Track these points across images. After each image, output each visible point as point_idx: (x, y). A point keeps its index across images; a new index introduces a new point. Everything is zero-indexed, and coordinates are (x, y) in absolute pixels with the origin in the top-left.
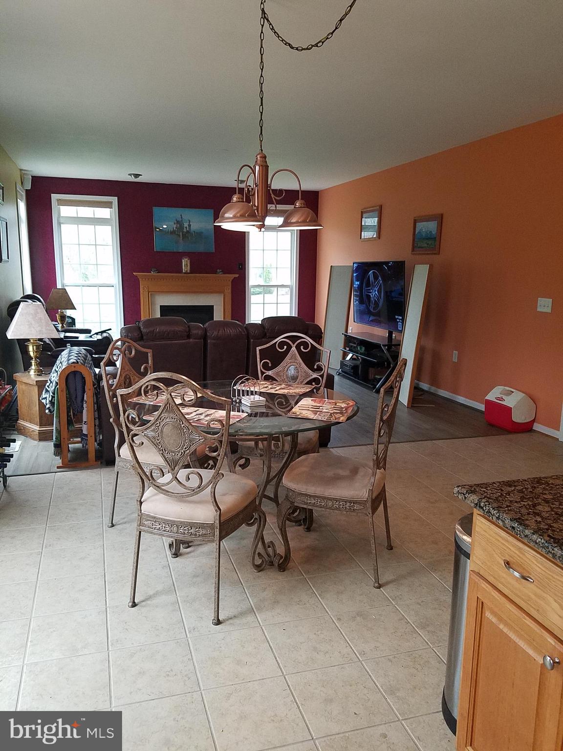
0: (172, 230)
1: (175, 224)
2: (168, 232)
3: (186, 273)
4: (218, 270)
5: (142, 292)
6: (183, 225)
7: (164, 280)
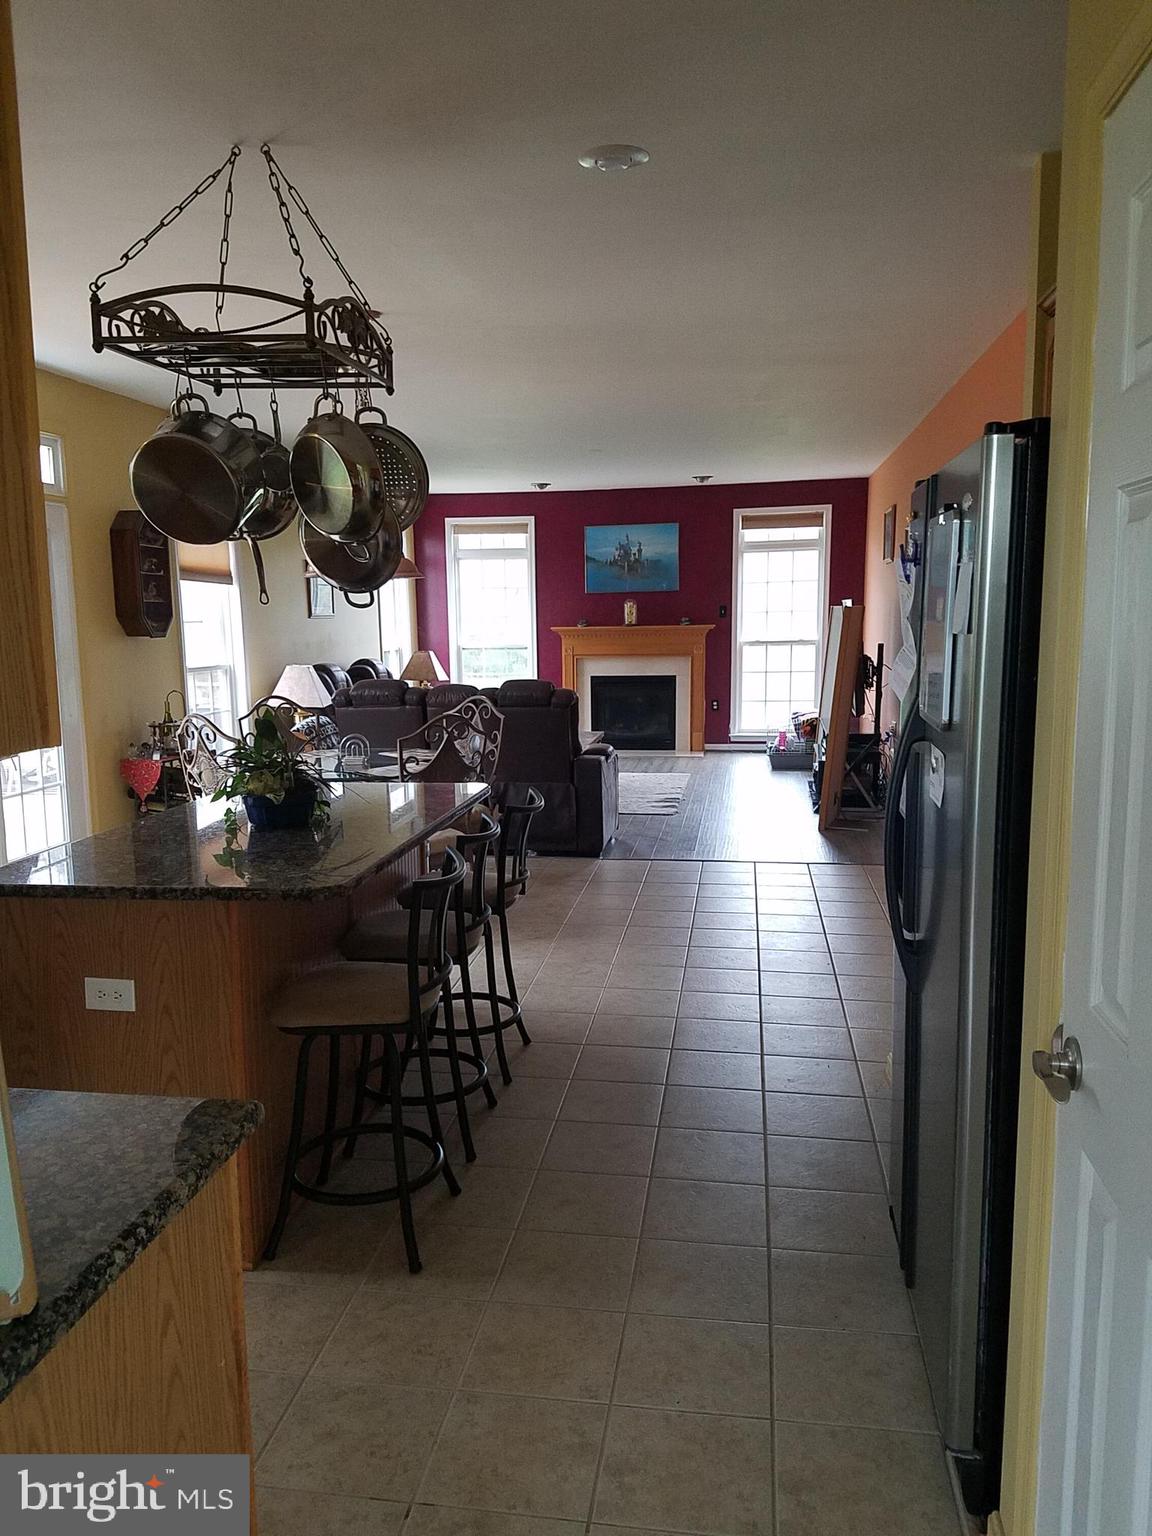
2: (607, 563)
3: (630, 625)
4: (683, 619)
5: (564, 656)
7: (597, 636)
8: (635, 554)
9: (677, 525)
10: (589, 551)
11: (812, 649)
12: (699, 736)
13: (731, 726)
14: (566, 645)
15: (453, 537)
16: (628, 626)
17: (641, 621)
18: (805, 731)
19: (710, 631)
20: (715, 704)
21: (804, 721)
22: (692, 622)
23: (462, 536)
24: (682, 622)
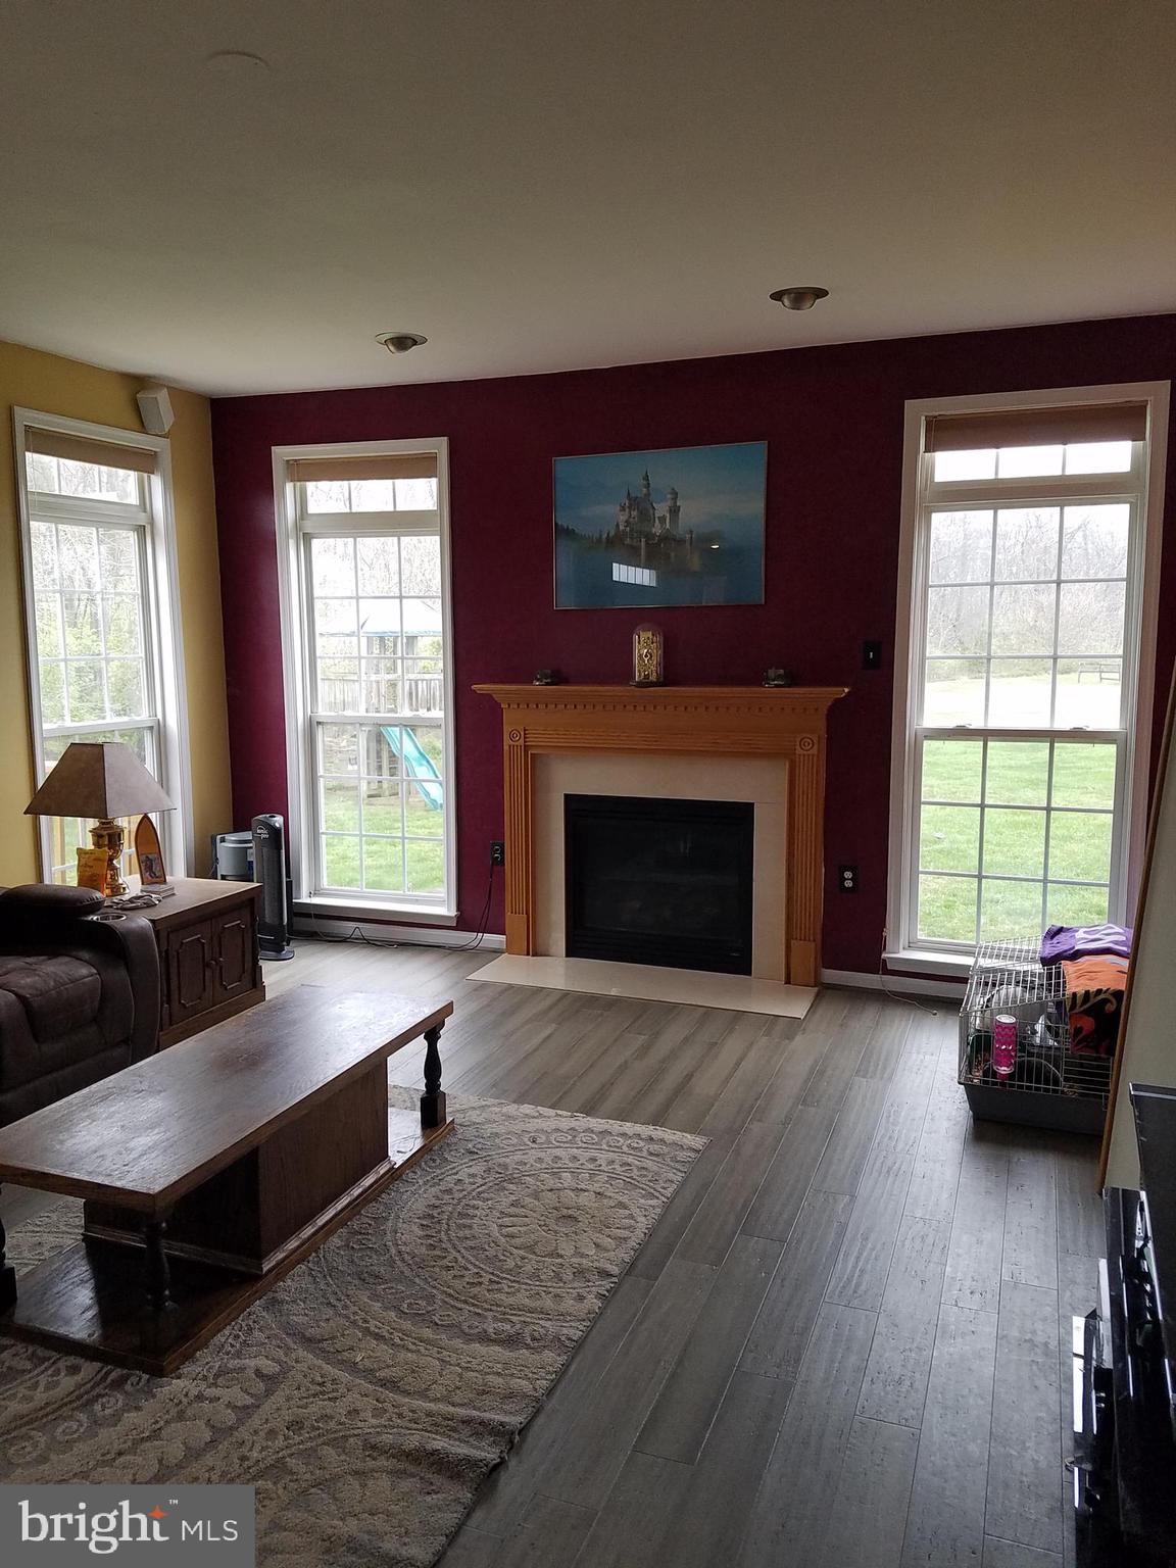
0: (612, 533)
1: (623, 509)
2: (599, 540)
3: (646, 684)
4: (771, 673)
5: (506, 748)
6: (651, 511)
7: (575, 706)
8: (662, 519)
9: (763, 446)
10: (562, 518)
11: (1108, 752)
12: (807, 951)
13: (888, 932)
14: (511, 722)
15: (289, 487)
16: (642, 685)
17: (671, 674)
18: (1078, 1031)
19: (837, 701)
20: (848, 875)
21: (1074, 994)
22: (793, 680)
23: (311, 486)
24: (767, 679)
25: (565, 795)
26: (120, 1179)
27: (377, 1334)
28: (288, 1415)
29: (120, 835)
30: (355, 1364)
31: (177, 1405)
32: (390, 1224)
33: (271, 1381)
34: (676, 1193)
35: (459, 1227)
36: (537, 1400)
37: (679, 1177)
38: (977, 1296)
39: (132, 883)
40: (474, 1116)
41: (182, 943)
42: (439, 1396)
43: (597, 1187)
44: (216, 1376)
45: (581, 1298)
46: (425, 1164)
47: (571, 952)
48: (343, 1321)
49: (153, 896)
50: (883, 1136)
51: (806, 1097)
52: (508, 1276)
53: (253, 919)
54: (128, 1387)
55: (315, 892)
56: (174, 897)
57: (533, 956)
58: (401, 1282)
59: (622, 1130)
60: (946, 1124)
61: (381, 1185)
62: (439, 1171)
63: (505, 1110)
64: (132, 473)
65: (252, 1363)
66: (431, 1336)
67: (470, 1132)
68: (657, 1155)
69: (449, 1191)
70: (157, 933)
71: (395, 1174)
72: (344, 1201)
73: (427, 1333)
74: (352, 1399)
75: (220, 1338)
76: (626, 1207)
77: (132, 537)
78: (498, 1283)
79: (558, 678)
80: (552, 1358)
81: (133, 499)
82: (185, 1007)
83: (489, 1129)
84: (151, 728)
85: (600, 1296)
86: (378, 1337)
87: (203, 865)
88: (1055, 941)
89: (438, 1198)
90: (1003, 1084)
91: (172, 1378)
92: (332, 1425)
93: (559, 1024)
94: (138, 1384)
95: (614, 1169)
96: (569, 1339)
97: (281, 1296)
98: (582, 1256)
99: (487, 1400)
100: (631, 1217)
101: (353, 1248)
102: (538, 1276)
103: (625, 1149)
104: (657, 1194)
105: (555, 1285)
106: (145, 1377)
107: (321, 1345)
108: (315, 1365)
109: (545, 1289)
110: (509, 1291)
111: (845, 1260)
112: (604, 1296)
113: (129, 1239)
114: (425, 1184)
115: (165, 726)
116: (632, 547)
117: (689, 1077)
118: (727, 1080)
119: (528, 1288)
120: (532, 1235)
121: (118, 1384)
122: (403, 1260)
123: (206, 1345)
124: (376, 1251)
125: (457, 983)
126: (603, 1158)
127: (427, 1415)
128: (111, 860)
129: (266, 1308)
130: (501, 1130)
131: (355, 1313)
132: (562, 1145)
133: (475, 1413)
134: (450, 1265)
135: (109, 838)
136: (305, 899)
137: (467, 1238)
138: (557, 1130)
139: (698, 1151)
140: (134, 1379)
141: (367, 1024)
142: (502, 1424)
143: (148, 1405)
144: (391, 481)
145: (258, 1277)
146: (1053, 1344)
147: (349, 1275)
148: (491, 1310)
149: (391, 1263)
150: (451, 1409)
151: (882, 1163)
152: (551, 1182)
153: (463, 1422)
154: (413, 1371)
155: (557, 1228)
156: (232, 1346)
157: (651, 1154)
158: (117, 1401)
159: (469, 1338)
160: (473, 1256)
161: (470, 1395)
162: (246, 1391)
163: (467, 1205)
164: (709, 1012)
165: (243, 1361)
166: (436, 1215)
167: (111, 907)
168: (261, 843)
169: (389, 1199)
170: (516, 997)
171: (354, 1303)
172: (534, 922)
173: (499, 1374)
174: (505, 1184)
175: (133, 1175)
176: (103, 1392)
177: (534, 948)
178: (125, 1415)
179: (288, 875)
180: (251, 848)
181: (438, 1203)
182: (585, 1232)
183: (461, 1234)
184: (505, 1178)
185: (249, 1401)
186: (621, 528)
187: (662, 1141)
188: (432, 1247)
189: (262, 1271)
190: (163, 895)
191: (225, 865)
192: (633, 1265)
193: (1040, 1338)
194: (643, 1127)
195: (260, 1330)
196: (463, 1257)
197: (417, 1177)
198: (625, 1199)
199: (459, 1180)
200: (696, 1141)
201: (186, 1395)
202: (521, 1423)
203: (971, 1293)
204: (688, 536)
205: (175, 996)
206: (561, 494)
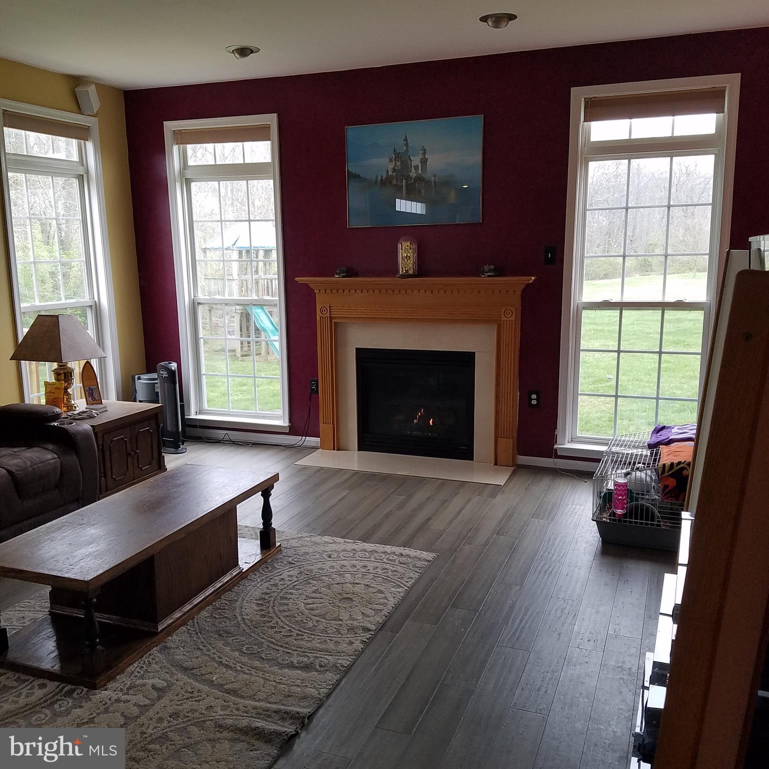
0: (384, 177)
1: (391, 161)
2: (376, 181)
3: (406, 276)
4: (486, 268)
5: (318, 318)
6: (409, 163)
7: (362, 291)
8: (416, 168)
9: (480, 118)
10: (352, 167)
11: (699, 316)
12: (508, 444)
13: (558, 432)
14: (321, 302)
15: (175, 148)
16: (404, 276)
17: (422, 271)
18: (666, 487)
19: (528, 285)
20: (534, 396)
21: (664, 465)
22: (500, 272)
23: (190, 148)
24: (483, 272)
25: (357, 349)
26: (67, 573)
27: (227, 665)
28: (170, 710)
29: (71, 373)
30: (212, 681)
31: (104, 705)
32: (238, 603)
33: (161, 691)
34: (414, 585)
35: (281, 604)
36: (320, 700)
37: (417, 575)
38: (592, 642)
39: (80, 404)
40: (294, 543)
41: (112, 441)
42: (262, 698)
43: (366, 582)
44: (128, 689)
45: (351, 643)
46: (262, 570)
47: (361, 448)
48: (206, 658)
49: (93, 411)
50: (545, 552)
51: (499, 531)
52: (308, 632)
53: (158, 426)
54: (75, 695)
55: (200, 412)
56: (107, 412)
57: (337, 450)
58: (243, 636)
59: (384, 550)
60: (584, 545)
61: (234, 581)
62: (270, 574)
63: (313, 539)
64: (74, 140)
65: (150, 682)
66: (259, 665)
67: (291, 552)
68: (405, 564)
69: (276, 585)
70: (96, 434)
71: (243, 575)
72: (210, 590)
73: (257, 664)
74: (210, 701)
75: (131, 668)
76: (382, 592)
77: (75, 182)
78: (302, 635)
79: (351, 273)
80: (331, 677)
81: (75, 158)
82: (115, 480)
83: (303, 550)
84: (91, 306)
85: (363, 642)
86: (227, 666)
87: (128, 394)
88: (659, 434)
89: (268, 588)
90: (620, 521)
91: (102, 690)
92: (197, 714)
93: (350, 490)
94: (81, 693)
95: (378, 572)
96: (342, 666)
97: (169, 644)
98: (354, 619)
99: (291, 700)
100: (386, 598)
101: (215, 617)
102: (326, 631)
103: (385, 560)
104: (402, 585)
105: (336, 636)
106: (85, 689)
107: (192, 672)
108: (188, 682)
109: (330, 638)
110: (308, 639)
111: (513, 623)
112: (365, 642)
113: (76, 613)
114: (261, 581)
115: (100, 306)
116: (396, 185)
117: (429, 519)
118: (451, 522)
119: (320, 638)
120: (324, 609)
121: (70, 693)
122: (245, 624)
123: (123, 671)
124: (229, 619)
125: (288, 467)
126: (370, 565)
127: (253, 709)
128: (66, 389)
129: (160, 652)
130: (311, 550)
131: (214, 653)
132: (346, 558)
133: (283, 707)
134: (274, 625)
135: (64, 375)
136: (193, 416)
137: (285, 611)
138: (344, 550)
139: (429, 561)
140: (79, 691)
141: (224, 486)
142: (298, 713)
143: (87, 705)
144: (241, 143)
145: (156, 634)
146: (635, 669)
147: (212, 632)
148: (296, 651)
149: (238, 625)
150: (268, 705)
151: (542, 567)
152: (338, 579)
153: (275, 712)
154: (247, 685)
155: (339, 604)
156: (139, 672)
157: (401, 563)
158: (69, 703)
159: (282, 666)
160: (288, 621)
161: (280, 697)
162: (146, 697)
163: (286, 592)
164: (445, 482)
165: (145, 681)
166: (266, 598)
167: (67, 418)
168: (164, 380)
169: (239, 590)
170: (324, 475)
171: (214, 648)
172: (338, 428)
173: (298, 686)
174: (310, 581)
175: (76, 570)
176: (60, 698)
177: (338, 446)
178: (74, 710)
179: (182, 400)
180: (157, 383)
181: (268, 591)
182: (357, 606)
183: (281, 608)
184: (310, 577)
185: (147, 702)
186: (390, 173)
187: (408, 555)
188: (264, 616)
189: (158, 630)
190: (100, 411)
191: (141, 393)
192: (384, 624)
193: (628, 665)
194: (397, 548)
195: (156, 663)
196: (282, 621)
197: (257, 577)
198: (382, 589)
199: (282, 579)
200: (429, 556)
201: (110, 699)
202: (309, 712)
203: (588, 641)
204: (433, 178)
205: (109, 473)
206: (350, 151)
